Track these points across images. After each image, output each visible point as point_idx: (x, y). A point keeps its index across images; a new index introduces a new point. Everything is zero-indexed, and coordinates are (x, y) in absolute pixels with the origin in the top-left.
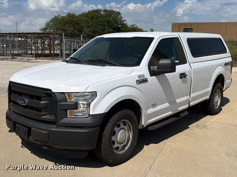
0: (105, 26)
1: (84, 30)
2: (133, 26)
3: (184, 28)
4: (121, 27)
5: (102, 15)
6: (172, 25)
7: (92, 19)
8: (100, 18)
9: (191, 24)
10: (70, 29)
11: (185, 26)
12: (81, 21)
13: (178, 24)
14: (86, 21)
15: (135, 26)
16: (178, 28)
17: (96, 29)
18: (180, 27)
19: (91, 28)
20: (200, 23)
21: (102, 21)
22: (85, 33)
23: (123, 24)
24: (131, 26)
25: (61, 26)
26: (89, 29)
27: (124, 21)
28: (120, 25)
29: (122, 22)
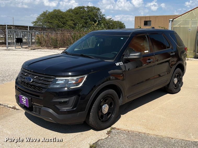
2: (110, 19)
3: (144, 20)
4: (101, 20)
5: (85, 11)
6: (135, 18)
9: (150, 17)
11: (145, 19)
13: (139, 17)
14: (71, 16)
16: (140, 21)
18: (141, 20)
20: (157, 17)
22: (68, 26)
23: (103, 17)
24: (108, 19)
27: (103, 15)
28: (100, 18)
29: (101, 16)
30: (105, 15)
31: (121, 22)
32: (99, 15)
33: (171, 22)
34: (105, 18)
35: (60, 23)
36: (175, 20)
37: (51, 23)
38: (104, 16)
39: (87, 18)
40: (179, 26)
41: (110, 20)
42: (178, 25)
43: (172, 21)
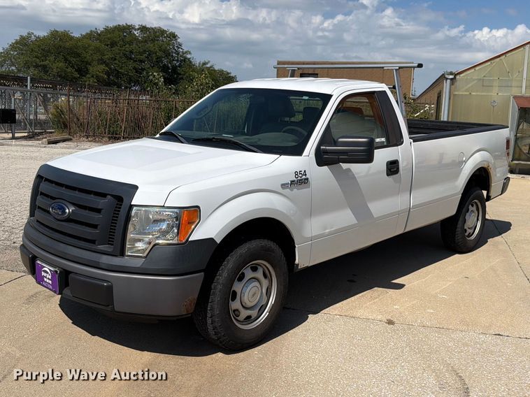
0: (141, 61)
1: (91, 69)
2: (205, 63)
3: (301, 72)
4: (180, 66)
5: (136, 38)
7: (113, 44)
8: (130, 43)
10: (57, 65)
12: (85, 48)
14: (97, 50)
15: (208, 66)
17: (121, 68)
19: (107, 65)
21: (135, 51)
22: (93, 77)
23: (186, 58)
24: (200, 63)
25: (36, 57)
26: (103, 67)
27: (186, 52)
28: (177, 61)
29: (181, 53)
30: (190, 53)
31: (228, 73)
32: (174, 51)
33: (448, 81)
34: (191, 62)
35: (69, 70)
36: (458, 77)
37: (44, 67)
38: (189, 56)
39: (143, 57)
40: (468, 93)
41: (204, 66)
42: (466, 91)
43: (451, 79)
